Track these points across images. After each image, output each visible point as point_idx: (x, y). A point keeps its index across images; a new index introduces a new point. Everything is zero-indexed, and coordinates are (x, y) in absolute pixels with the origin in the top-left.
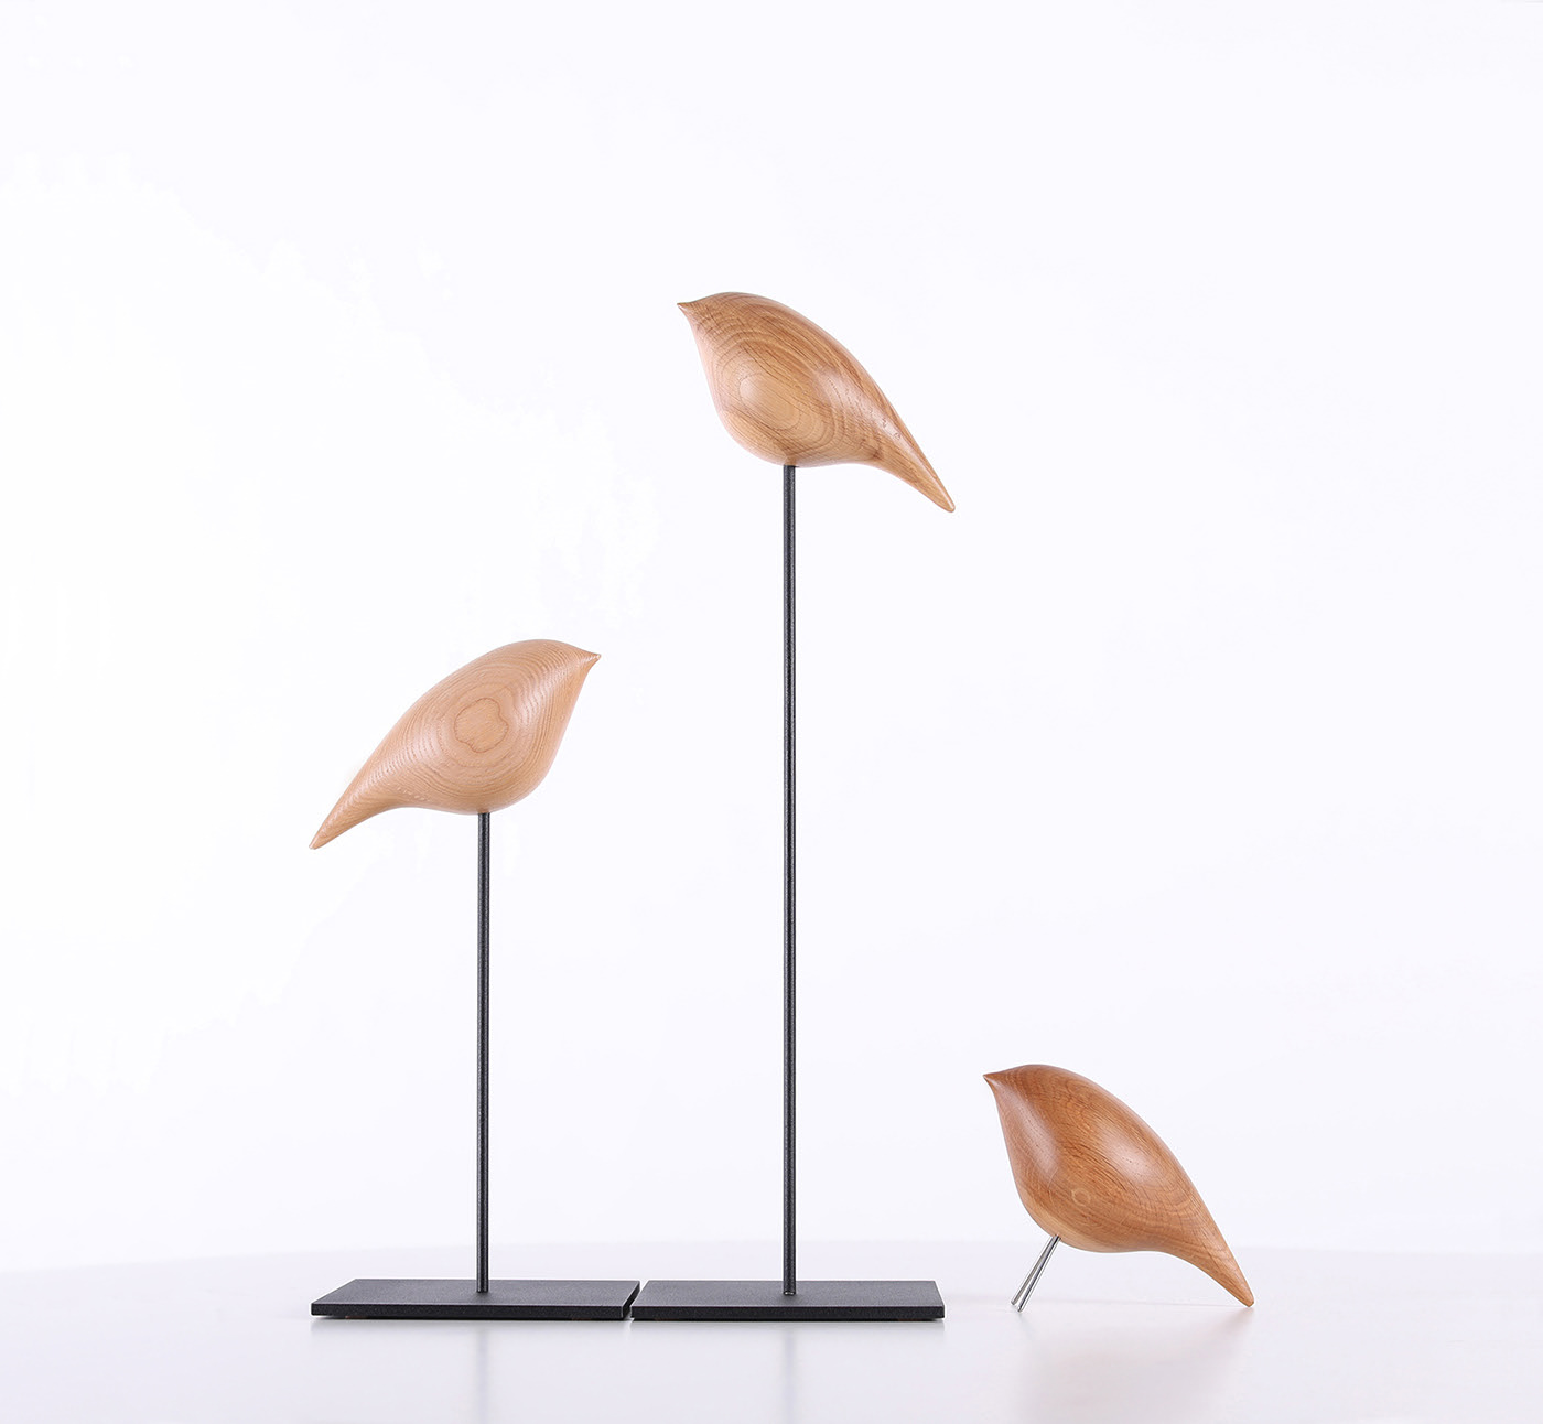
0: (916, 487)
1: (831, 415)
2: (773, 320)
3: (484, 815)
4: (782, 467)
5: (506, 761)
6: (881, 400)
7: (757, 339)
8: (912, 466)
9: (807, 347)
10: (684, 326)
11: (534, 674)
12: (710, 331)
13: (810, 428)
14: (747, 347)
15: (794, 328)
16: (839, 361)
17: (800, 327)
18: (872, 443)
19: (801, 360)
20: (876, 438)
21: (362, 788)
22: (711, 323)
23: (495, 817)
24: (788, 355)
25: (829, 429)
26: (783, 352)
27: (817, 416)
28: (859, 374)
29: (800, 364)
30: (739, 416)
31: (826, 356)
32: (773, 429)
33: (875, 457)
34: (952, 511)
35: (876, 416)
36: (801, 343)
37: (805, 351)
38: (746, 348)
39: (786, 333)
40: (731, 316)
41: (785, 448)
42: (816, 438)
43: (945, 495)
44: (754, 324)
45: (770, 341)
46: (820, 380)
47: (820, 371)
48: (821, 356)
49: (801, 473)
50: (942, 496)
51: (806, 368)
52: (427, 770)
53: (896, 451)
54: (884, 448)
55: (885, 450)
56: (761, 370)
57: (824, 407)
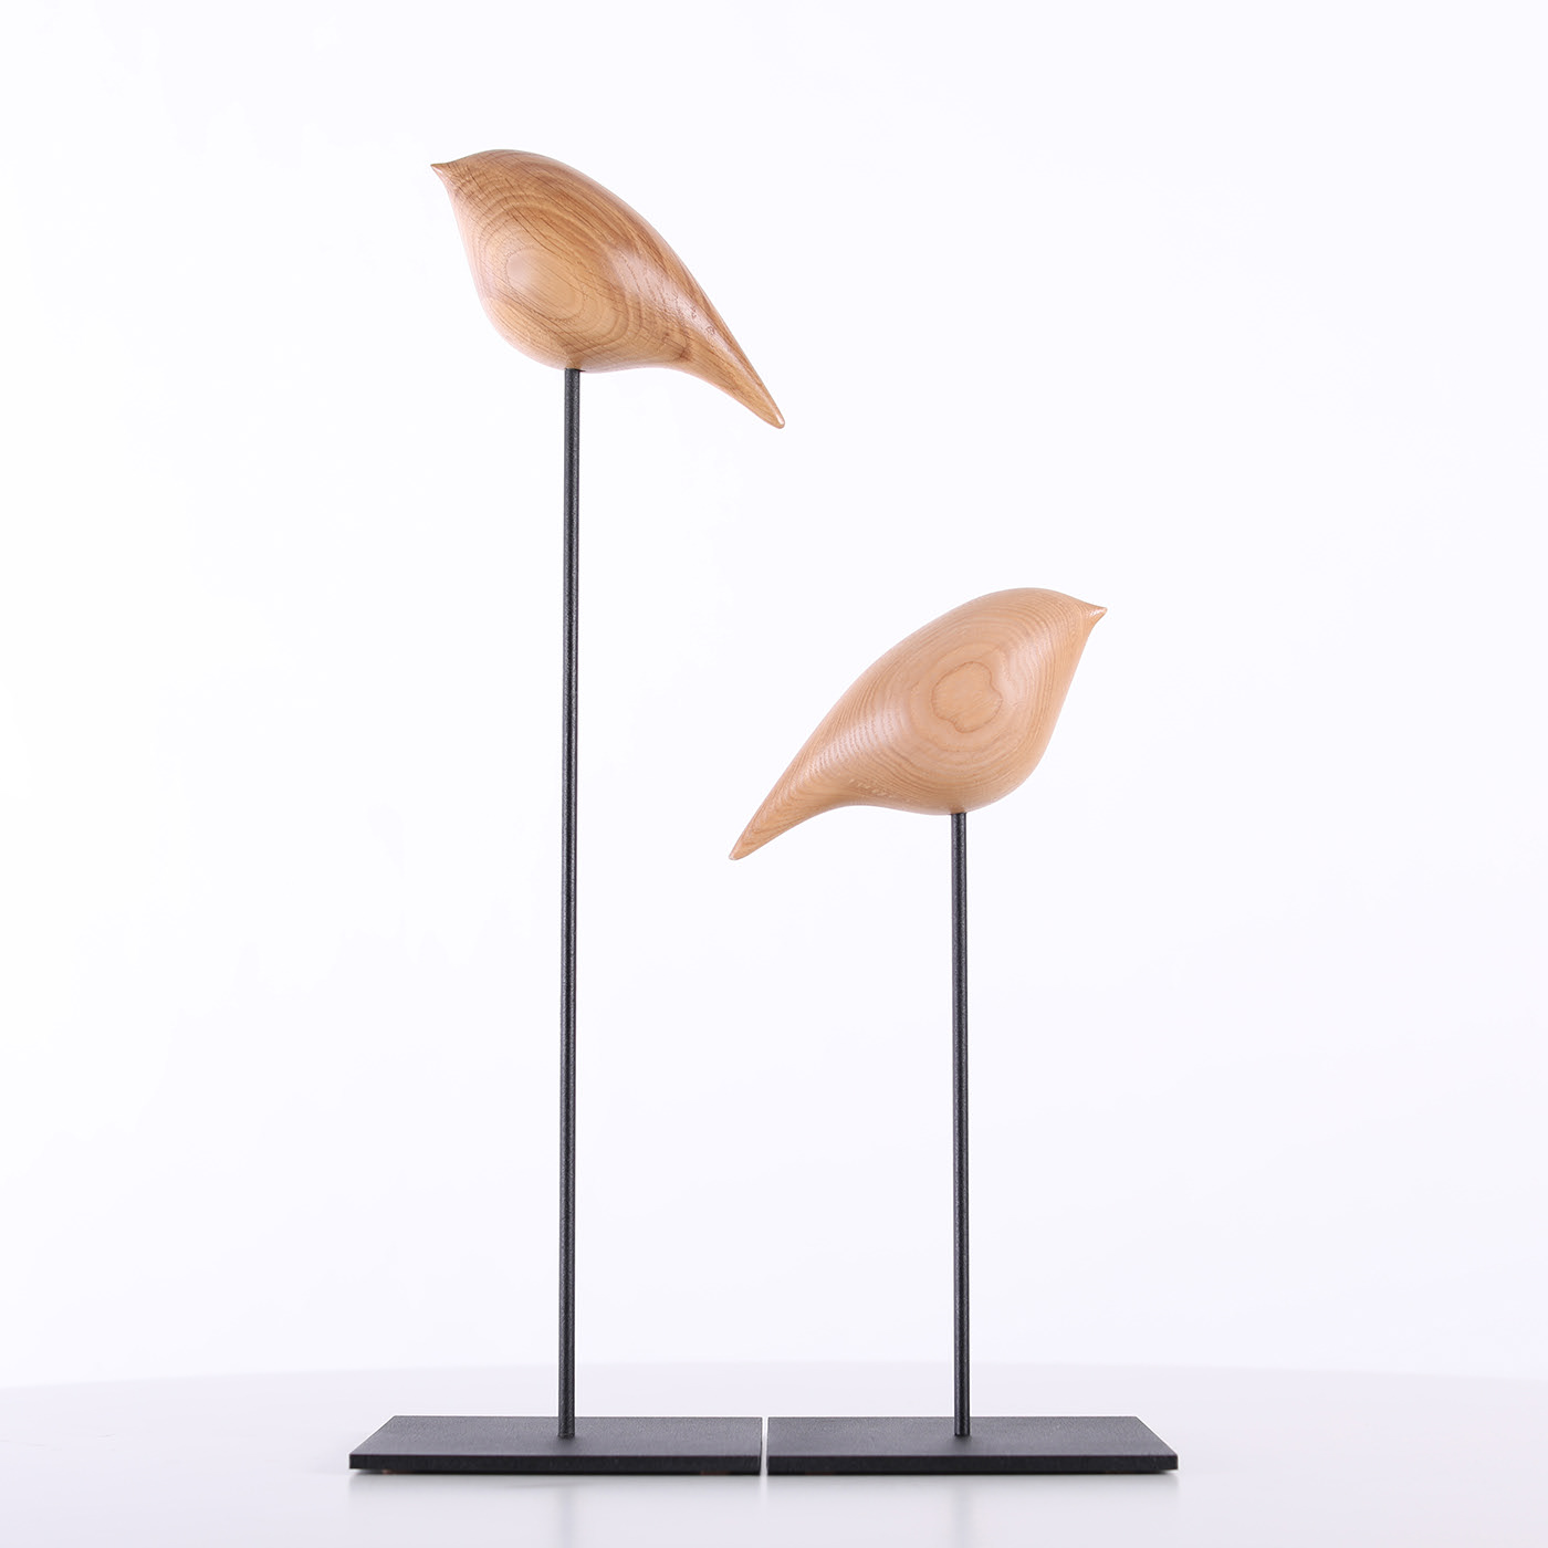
0: (735, 395)
1: (624, 301)
2: (551, 180)
3: (958, 815)
4: (563, 372)
5: (998, 744)
6: (689, 283)
7: (530, 203)
8: (731, 370)
9: (594, 214)
10: (439, 192)
11: (1030, 631)
12: (470, 196)
13: (597, 319)
14: (516, 213)
15: (577, 190)
16: (633, 234)
17: (585, 190)
18: (677, 338)
19: (586, 230)
20: (683, 332)
21: (801, 779)
22: (472, 187)
23: (973, 819)
24: (568, 223)
25: (621, 318)
26: (562, 219)
27: (605, 301)
28: (661, 250)
29: (585, 235)
30: (506, 303)
31: (617, 225)
32: (549, 319)
33: (681, 356)
34: (781, 427)
35: (684, 307)
36: (587, 209)
37: (591, 219)
38: (514, 215)
39: (568, 197)
40: (497, 176)
41: (565, 344)
42: (605, 331)
43: (771, 406)
44: (526, 185)
45: (546, 206)
46: (610, 255)
47: (610, 244)
48: (612, 225)
49: (587, 380)
50: (768, 408)
51: (590, 239)
52: (891, 755)
53: (708, 350)
54: (693, 344)
55: (695, 348)
56: (532, 243)
57: (614, 291)
